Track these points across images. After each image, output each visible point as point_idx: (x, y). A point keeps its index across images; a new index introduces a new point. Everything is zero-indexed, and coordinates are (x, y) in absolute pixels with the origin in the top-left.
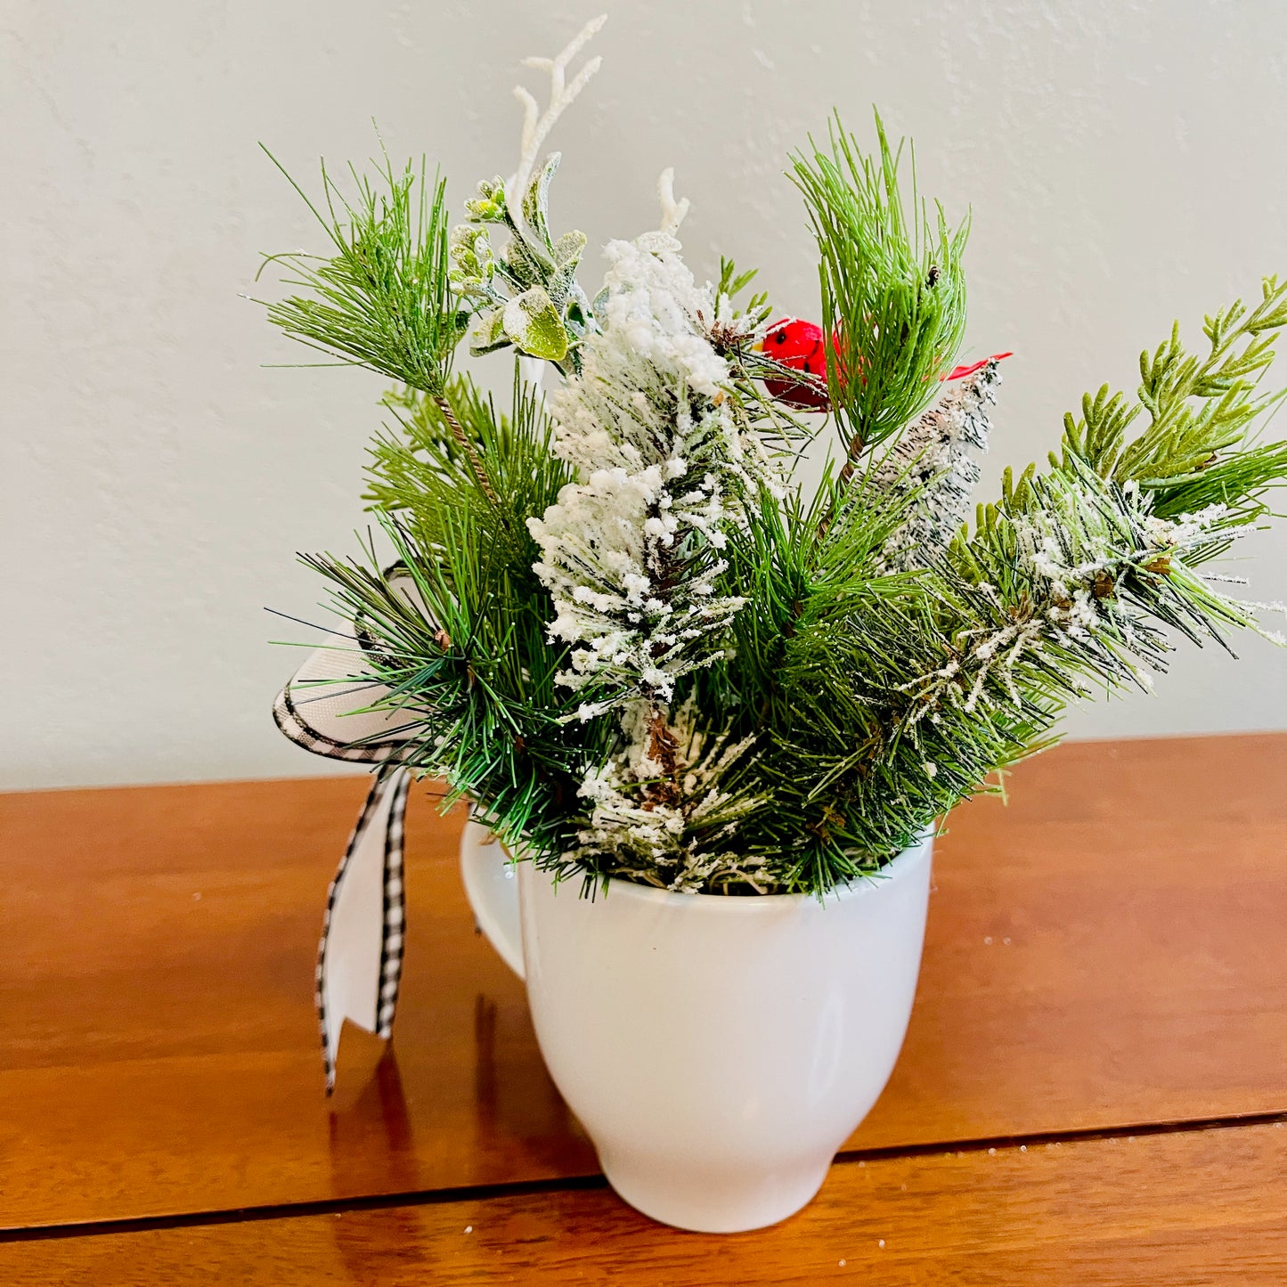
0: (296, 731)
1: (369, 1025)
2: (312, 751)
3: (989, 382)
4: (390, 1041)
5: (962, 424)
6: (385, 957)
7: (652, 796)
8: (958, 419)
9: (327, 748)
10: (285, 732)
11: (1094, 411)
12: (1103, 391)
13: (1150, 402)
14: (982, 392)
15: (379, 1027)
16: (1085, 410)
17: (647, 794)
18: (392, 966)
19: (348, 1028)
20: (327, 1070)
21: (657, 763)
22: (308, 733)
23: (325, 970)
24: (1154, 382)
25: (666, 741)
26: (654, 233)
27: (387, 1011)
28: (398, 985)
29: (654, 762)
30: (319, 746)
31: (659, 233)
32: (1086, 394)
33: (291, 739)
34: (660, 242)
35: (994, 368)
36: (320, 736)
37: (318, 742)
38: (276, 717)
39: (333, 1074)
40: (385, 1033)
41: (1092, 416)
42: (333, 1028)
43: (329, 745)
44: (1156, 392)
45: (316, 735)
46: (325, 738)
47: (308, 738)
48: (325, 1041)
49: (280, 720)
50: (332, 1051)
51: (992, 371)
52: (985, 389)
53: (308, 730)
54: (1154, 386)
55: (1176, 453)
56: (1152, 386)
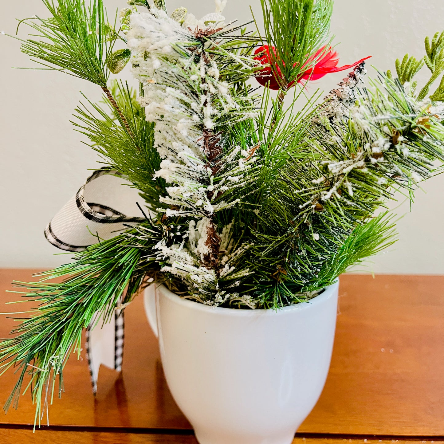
0: (53, 241)
1: (112, 366)
2: (60, 248)
3: (360, 73)
4: (121, 373)
5: (348, 92)
6: (116, 339)
7: (206, 263)
8: (345, 90)
9: (67, 248)
10: (48, 240)
11: (401, 68)
12: (406, 57)
13: (431, 65)
14: (357, 77)
15: (116, 367)
16: (397, 68)
17: (203, 261)
18: (120, 342)
19: (102, 367)
20: (93, 385)
21: (208, 248)
22: (58, 241)
23: (89, 345)
24: (432, 54)
25: (213, 238)
26: (212, 14)
27: (119, 360)
28: (123, 350)
29: (207, 247)
30: (62, 246)
31: (214, 14)
32: (397, 59)
33: (51, 243)
34: (215, 17)
35: (363, 66)
36: (63, 243)
37: (63, 245)
38: (45, 234)
39: (96, 387)
40: (119, 369)
41: (400, 71)
42: (95, 368)
43: (67, 247)
44: (433, 59)
45: (61, 242)
46: (65, 243)
47: (57, 243)
48: (91, 373)
49: (47, 235)
50: (95, 377)
51: (362, 67)
52: (358, 76)
53: (57, 240)
54: (432, 56)
55: (443, 88)
56: (431, 56)
